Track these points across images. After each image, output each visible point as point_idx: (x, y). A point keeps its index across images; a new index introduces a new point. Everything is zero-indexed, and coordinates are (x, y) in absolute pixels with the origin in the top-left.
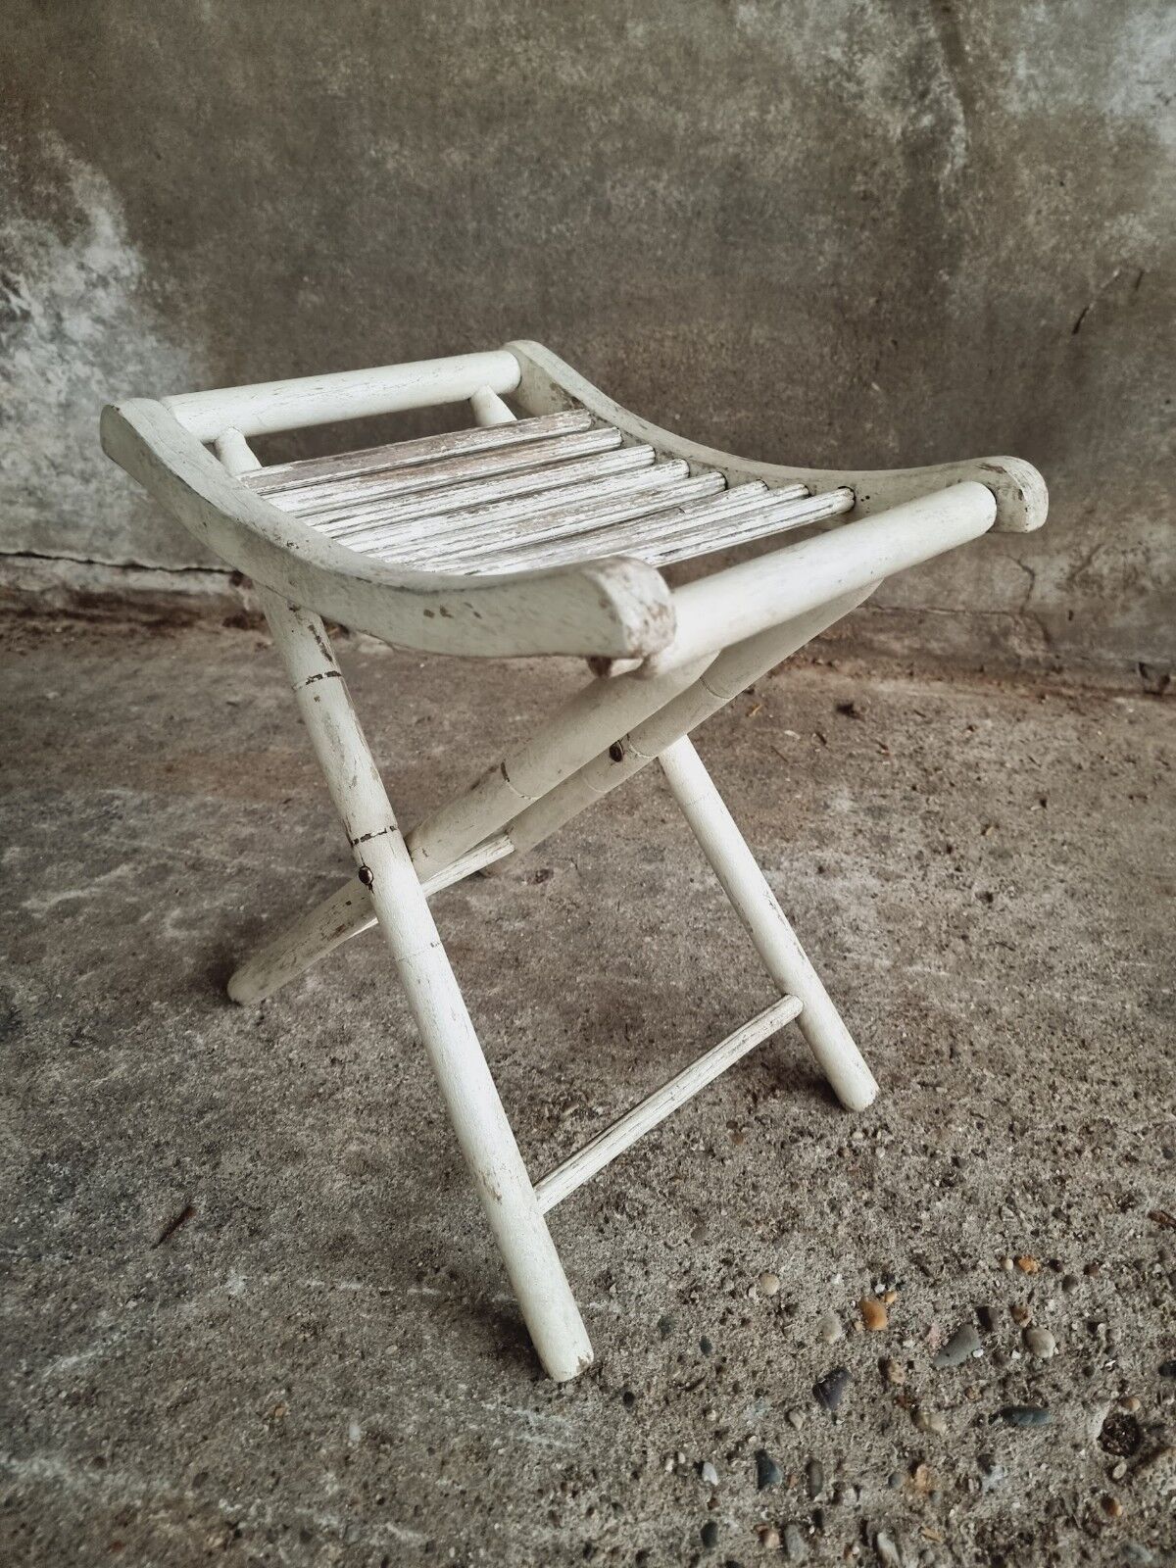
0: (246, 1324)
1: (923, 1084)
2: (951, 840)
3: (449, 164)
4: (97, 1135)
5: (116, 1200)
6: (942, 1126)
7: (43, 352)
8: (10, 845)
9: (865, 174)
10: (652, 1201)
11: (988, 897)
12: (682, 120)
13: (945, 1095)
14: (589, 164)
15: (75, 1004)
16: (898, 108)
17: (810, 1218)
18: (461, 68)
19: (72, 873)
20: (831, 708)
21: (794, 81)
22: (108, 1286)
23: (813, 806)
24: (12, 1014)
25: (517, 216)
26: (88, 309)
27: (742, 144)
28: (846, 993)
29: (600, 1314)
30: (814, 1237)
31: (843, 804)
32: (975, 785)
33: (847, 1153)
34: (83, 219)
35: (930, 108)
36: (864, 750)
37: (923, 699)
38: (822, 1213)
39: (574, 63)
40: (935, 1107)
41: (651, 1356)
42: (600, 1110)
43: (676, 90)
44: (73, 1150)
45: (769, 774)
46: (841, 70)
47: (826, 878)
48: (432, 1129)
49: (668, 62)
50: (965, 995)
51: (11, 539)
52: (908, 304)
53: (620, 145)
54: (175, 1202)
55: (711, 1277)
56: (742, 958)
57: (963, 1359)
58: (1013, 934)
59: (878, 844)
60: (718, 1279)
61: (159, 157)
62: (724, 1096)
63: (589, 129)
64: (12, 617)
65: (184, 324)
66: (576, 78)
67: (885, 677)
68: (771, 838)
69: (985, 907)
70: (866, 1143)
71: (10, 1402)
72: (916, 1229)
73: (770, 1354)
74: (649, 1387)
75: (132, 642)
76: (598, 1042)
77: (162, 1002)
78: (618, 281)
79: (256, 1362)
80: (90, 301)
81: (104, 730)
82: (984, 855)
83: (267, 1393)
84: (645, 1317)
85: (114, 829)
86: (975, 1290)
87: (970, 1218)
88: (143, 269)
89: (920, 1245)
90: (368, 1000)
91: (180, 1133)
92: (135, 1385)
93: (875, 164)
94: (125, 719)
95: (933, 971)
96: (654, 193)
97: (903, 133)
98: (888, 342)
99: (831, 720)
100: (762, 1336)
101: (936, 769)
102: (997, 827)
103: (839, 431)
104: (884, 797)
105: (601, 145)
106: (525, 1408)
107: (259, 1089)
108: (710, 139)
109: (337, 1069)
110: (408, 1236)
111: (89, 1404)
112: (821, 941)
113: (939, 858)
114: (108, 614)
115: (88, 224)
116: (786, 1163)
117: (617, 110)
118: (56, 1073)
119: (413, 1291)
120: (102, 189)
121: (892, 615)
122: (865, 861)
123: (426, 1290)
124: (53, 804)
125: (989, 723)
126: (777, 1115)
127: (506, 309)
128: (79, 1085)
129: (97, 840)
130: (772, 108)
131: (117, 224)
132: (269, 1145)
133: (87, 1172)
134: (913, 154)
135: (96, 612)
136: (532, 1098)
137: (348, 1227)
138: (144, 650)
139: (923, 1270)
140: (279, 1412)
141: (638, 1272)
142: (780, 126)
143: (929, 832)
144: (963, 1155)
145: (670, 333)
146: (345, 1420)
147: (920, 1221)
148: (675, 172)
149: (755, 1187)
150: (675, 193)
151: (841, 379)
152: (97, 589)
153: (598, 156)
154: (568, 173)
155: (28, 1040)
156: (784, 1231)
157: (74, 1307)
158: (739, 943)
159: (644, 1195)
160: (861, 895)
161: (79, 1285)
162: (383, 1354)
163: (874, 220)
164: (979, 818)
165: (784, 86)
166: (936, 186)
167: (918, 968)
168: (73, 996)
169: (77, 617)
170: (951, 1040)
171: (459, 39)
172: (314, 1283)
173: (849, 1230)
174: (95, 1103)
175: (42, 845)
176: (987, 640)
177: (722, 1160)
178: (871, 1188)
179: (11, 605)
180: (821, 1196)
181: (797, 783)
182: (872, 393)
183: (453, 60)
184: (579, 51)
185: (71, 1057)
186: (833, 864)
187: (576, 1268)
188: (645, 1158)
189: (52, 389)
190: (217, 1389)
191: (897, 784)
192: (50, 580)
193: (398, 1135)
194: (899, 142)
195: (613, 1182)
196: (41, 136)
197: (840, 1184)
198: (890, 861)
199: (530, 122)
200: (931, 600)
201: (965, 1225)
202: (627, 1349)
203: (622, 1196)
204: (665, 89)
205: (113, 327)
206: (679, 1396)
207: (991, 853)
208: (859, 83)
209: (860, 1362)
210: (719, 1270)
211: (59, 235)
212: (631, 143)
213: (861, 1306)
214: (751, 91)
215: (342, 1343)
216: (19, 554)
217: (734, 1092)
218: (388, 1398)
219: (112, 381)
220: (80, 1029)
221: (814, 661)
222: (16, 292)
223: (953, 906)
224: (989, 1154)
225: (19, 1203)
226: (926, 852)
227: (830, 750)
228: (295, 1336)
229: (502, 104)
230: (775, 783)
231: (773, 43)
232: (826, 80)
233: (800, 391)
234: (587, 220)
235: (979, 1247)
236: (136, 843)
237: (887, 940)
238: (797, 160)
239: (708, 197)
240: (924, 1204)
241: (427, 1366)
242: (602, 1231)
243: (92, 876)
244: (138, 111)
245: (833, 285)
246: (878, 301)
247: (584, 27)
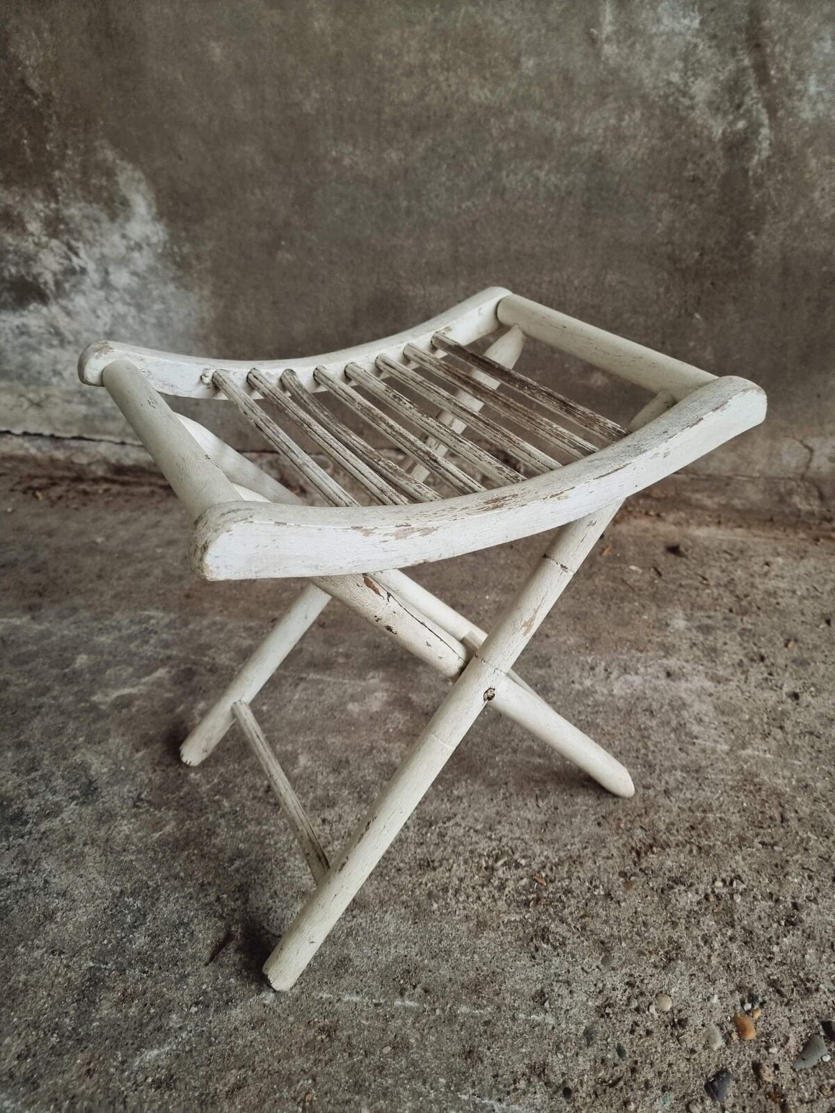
0: (277, 1026)
1: (763, 843)
2: (763, 651)
3: (388, 161)
4: (158, 876)
5: (176, 927)
6: (781, 877)
7: (94, 297)
8: (80, 653)
9: (694, 163)
10: (569, 935)
11: (795, 696)
12: (559, 126)
13: (781, 853)
14: (490, 159)
15: (135, 775)
16: (720, 116)
17: (689, 950)
18: (399, 92)
19: (125, 674)
20: (662, 549)
21: (644, 98)
22: (174, 995)
23: (657, 625)
24: (91, 783)
25: (437, 196)
26: (127, 266)
27: (603, 143)
28: (697, 771)
29: (539, 1025)
30: (694, 965)
31: (680, 623)
32: (775, 608)
33: (712, 898)
34: (125, 203)
35: (742, 116)
36: (690, 582)
37: (729, 541)
38: (698, 946)
39: (482, 87)
40: (774, 862)
41: (581, 1059)
42: (523, 862)
43: (557, 105)
44: (141, 888)
45: (622, 600)
46: (679, 90)
47: (674, 681)
48: (401, 875)
49: (551, 86)
50: (787, 774)
51: (68, 428)
52: (723, 257)
53: (513, 145)
54: (219, 930)
55: (619, 996)
56: (617, 743)
57: (815, 1063)
58: (818, 725)
59: (709, 655)
60: (625, 998)
61: (181, 159)
62: (615, 852)
63: (491, 135)
64: (67, 482)
65: (195, 275)
66: (483, 98)
67: (700, 525)
68: (629, 650)
69: (794, 704)
70: (725, 890)
71: (111, 1085)
72: (770, 959)
73: (670, 1058)
74: (581, 1083)
75: (154, 500)
76: (517, 809)
77: (196, 774)
78: (509, 242)
79: (288, 1057)
80: (129, 260)
81: (139, 566)
82: (789, 662)
83: (298, 1082)
84: (573, 1027)
85: (152, 641)
86: (818, 1008)
87: (811, 951)
88: (167, 238)
89: (774, 972)
90: (345, 773)
91: (217, 875)
92: (201, 1073)
93: (702, 156)
94: (154, 558)
95: (761, 754)
96: (537, 179)
97: (724, 133)
98: (708, 284)
99: (663, 558)
100: (662, 1044)
101: (746, 596)
102: (796, 641)
103: (669, 347)
104: (709, 617)
105: (500, 144)
106: (490, 1099)
107: (272, 842)
108: (580, 140)
109: (327, 828)
110: (391, 958)
111: (169, 1088)
112: (674, 730)
113: (755, 665)
114: (136, 480)
115: (129, 206)
116: (666, 906)
117: (512, 120)
118: (126, 828)
119: (398, 1003)
120: (139, 181)
121: (706, 480)
122: (701, 668)
123: (408, 1003)
124: (107, 622)
125: (780, 560)
126: (656, 866)
127: (427, 263)
128: (142, 838)
129: (141, 650)
130: (627, 117)
131: (149, 206)
132: (283, 886)
133: (153, 904)
134: (730, 149)
135: (126, 478)
136: (472, 852)
137: (346, 951)
138: (162, 506)
139: (779, 992)
140: (308, 1097)
141: (565, 992)
142: (632, 130)
143: (746, 645)
144: (799, 901)
145: (547, 279)
146: (358, 1105)
147: (773, 953)
148: (554, 163)
149: (645, 924)
150: (553, 179)
151: (672, 310)
152: (128, 462)
153: (497, 154)
154: (475, 165)
155: (104, 803)
156: (670, 960)
157: (152, 1011)
158: (614, 731)
159: (562, 929)
160: (701, 693)
161: (155, 994)
162: (381, 1052)
163: (700, 196)
164: (782, 634)
165: (636, 101)
166: (746, 171)
167: (749, 751)
168: (133, 769)
169: (113, 482)
170: (780, 809)
171: (399, 71)
172: (325, 996)
173: (720, 959)
174: (156, 852)
175: (102, 653)
176: (776, 498)
177: (619, 902)
178: (733, 926)
179: (67, 474)
180: (696, 932)
181: (644, 607)
182: (694, 321)
183: (394, 86)
184: (485, 79)
185: (135, 816)
186: (677, 669)
187: (517, 987)
188: (560, 900)
189: (100, 323)
190: (261, 1078)
191: (718, 608)
192: (94, 456)
193: (376, 879)
194: (720, 140)
195: (538, 919)
196: (97, 144)
197: (709, 923)
198: (719, 668)
199: (449, 130)
200: (735, 469)
201: (807, 957)
202: (562, 1053)
203: (546, 930)
204: (548, 105)
205: (144, 278)
206: (605, 1091)
207: (794, 661)
208: (692, 98)
209: (738, 1065)
210: (625, 991)
211: (108, 215)
212: (522, 144)
213: (734, 1020)
214: (611, 105)
215: (349, 1044)
216: (74, 438)
217: (622, 849)
218: (387, 1088)
219: (143, 316)
220: (140, 794)
221: (647, 514)
222: (77, 254)
223: (770, 703)
224: (820, 901)
225: (106, 929)
226: (745, 661)
227: (665, 581)
228: (315, 1037)
229: (429, 118)
230: (627, 607)
231: (628, 70)
232: (667, 97)
233: (642, 319)
234: (488, 199)
235: (819, 973)
236: (168, 652)
237: (723, 729)
238: (644, 154)
239: (577, 181)
240: (774, 939)
241: (414, 1064)
242: (534, 957)
243: (139, 677)
244: (166, 126)
245: (668, 243)
246: (701, 255)
247: (490, 61)
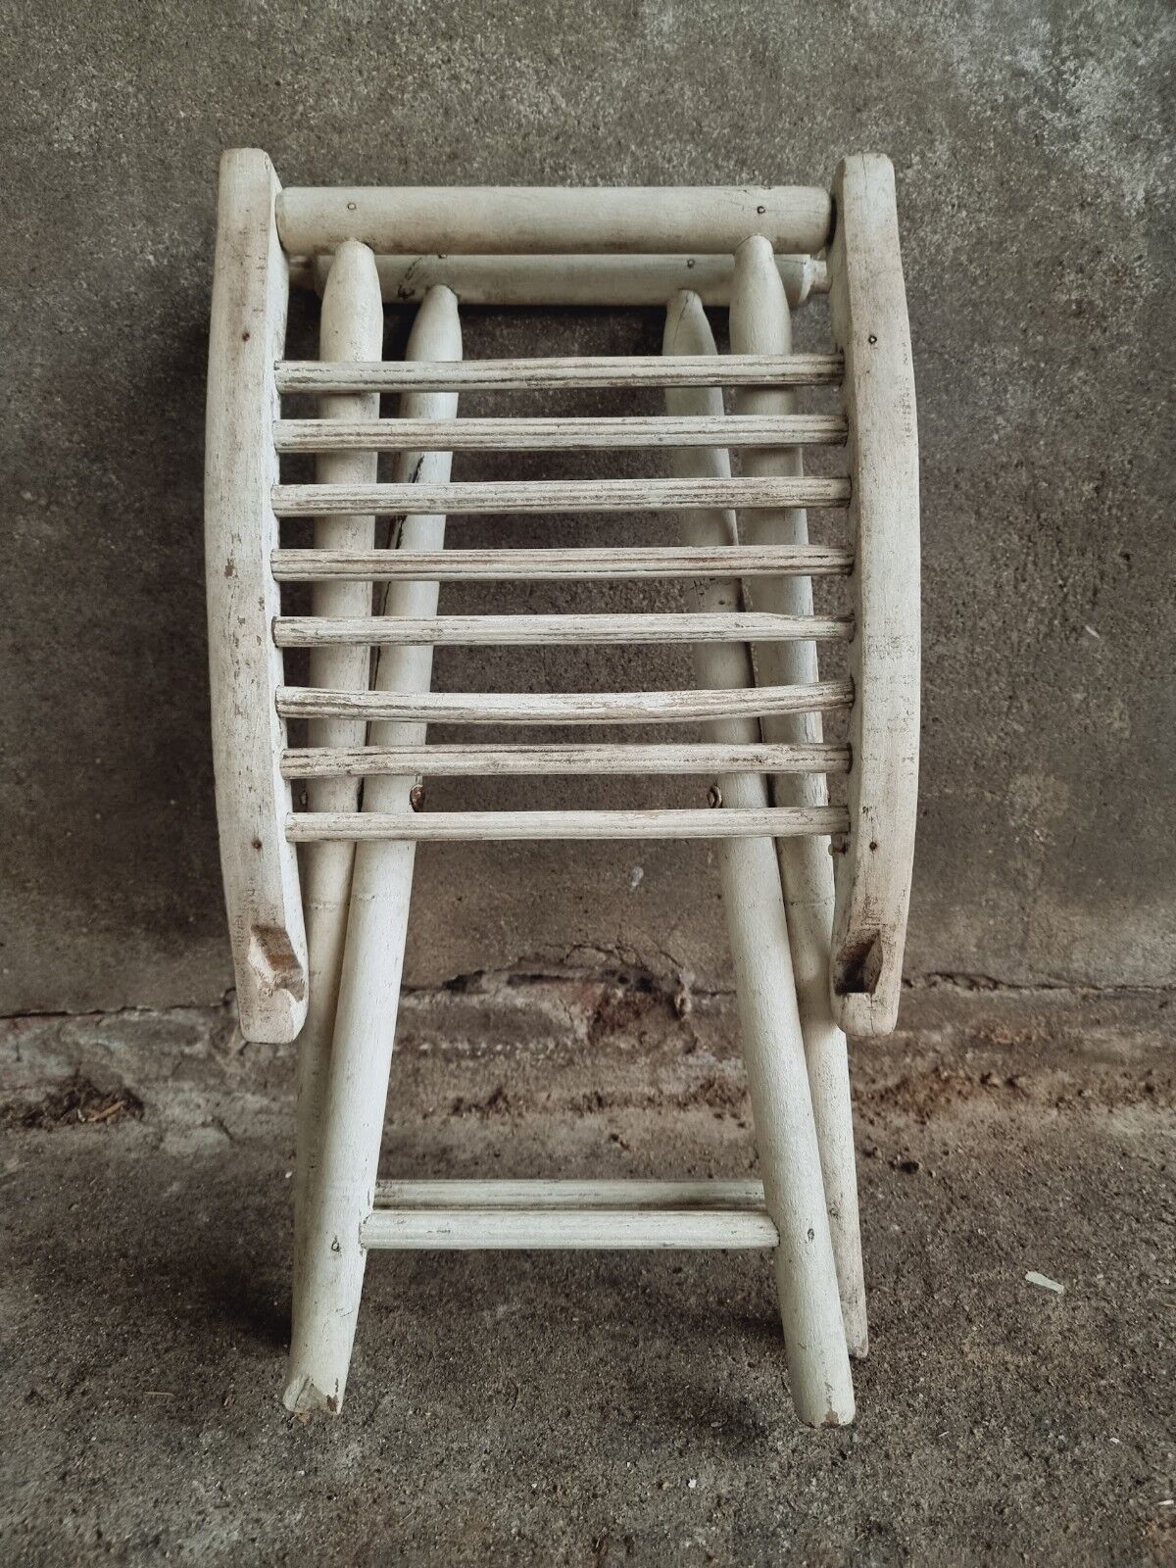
9: (1081, 270)
16: (1140, 154)
18: (321, 95)
21: (955, 111)
39: (541, 85)
43: (738, 129)
46: (1041, 91)
49: (722, 78)
52: (1151, 492)
66: (546, 109)
67: (1111, 1101)
93: (1098, 253)
98: (1115, 557)
103: (1026, 706)
121: (1116, 997)
130: (916, 159)
151: (1031, 622)
163: (1095, 351)
165: (940, 118)
171: (315, 40)
182: (1085, 642)
183: (304, 80)
184: (551, 60)
194: (1140, 215)
204: (716, 128)
208: (1073, 112)
232: (1013, 108)
233: (961, 645)
238: (956, 250)
245: (1020, 464)
246: (1097, 489)
247: (560, 16)
